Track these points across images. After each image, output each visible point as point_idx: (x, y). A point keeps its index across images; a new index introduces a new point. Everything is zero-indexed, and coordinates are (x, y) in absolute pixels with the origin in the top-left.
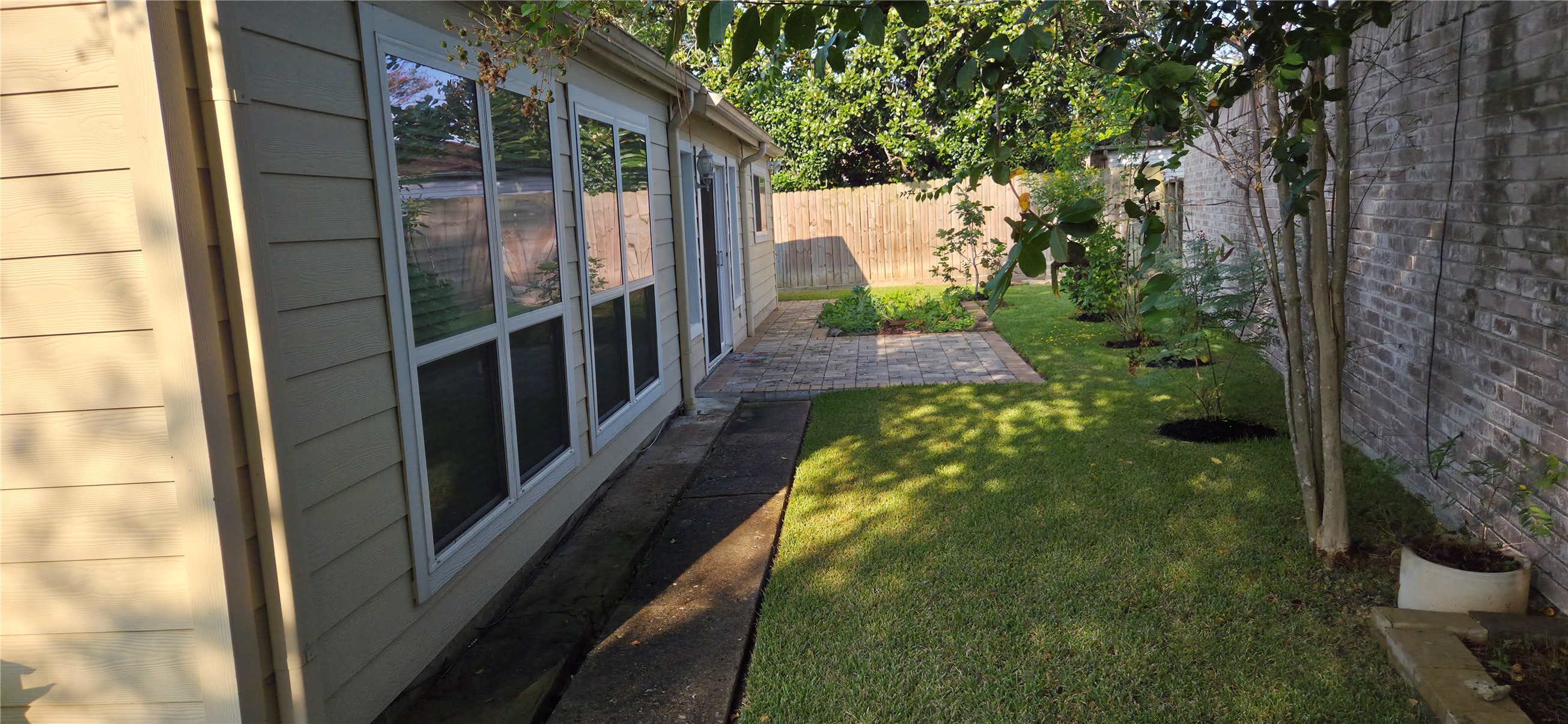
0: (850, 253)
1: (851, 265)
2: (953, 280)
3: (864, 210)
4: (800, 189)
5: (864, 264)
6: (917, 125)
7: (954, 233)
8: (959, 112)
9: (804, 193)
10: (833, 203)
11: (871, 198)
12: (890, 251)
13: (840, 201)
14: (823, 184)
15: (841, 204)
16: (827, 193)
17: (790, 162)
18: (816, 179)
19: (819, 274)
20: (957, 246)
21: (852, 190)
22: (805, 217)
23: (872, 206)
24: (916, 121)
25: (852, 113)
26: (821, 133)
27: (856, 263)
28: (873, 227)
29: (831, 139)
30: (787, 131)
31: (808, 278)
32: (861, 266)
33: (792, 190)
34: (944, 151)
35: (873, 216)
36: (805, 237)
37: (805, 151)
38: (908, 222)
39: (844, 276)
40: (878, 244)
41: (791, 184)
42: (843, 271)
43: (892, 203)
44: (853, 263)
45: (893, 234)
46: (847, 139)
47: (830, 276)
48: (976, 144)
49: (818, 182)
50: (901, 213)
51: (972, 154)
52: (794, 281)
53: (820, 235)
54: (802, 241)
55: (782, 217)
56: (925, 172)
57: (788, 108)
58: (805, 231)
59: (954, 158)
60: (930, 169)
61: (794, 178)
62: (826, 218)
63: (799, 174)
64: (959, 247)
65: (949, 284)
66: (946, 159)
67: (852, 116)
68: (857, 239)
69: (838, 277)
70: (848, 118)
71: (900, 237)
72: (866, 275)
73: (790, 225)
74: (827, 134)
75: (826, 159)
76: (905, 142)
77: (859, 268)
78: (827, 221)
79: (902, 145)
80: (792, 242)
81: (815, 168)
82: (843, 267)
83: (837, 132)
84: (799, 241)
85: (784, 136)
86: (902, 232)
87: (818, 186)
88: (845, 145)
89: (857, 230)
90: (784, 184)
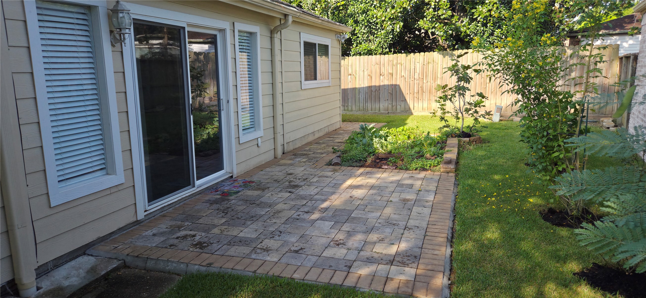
0: (403, 94)
1: (403, 101)
2: (446, 121)
3: (412, 67)
4: (376, 54)
5: (411, 100)
6: (445, 14)
7: (448, 88)
8: (477, 7)
9: (378, 56)
10: (394, 63)
11: (418, 61)
12: (426, 94)
13: (399, 62)
14: (391, 51)
15: (399, 63)
16: (391, 57)
17: (371, 37)
18: (386, 48)
19: (384, 105)
20: (449, 97)
21: (407, 56)
22: (378, 70)
23: (417, 65)
24: (444, 11)
25: (404, 6)
26: (383, 18)
27: (405, 100)
28: (418, 78)
29: (389, 22)
30: (368, 18)
31: (377, 106)
32: (408, 102)
33: (371, 54)
34: (465, 32)
35: (418, 71)
36: (377, 84)
37: (379, 30)
38: (439, 76)
39: (398, 107)
40: (420, 89)
41: (371, 50)
42: (398, 104)
43: (430, 64)
44: (404, 100)
45: (429, 83)
46: (400, 23)
47: (390, 106)
48: (486, 27)
49: (388, 50)
50: (435, 70)
51: (484, 34)
52: (369, 108)
53: (386, 83)
54: (375, 86)
55: (365, 70)
56: (454, 46)
57: (369, 4)
58: (378, 79)
59: (472, 36)
60: (456, 44)
61: (373, 47)
62: (390, 72)
63: (376, 45)
64: (451, 98)
65: (443, 123)
66: (466, 37)
67: (404, 8)
68: (408, 85)
69: (394, 107)
70: (402, 10)
71: (433, 85)
72: (411, 107)
73: (369, 75)
74: (387, 19)
75: (392, 36)
76: (436, 26)
77: (407, 102)
78: (390, 74)
79: (434, 27)
80: (369, 87)
81: (385, 41)
82: (398, 101)
83: (393, 18)
84: (374, 86)
85: (366, 21)
86: (435, 82)
87: (388, 52)
88: (398, 27)
89: (408, 80)
90: (366, 50)
